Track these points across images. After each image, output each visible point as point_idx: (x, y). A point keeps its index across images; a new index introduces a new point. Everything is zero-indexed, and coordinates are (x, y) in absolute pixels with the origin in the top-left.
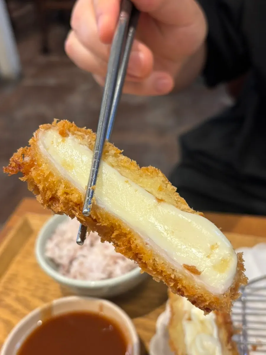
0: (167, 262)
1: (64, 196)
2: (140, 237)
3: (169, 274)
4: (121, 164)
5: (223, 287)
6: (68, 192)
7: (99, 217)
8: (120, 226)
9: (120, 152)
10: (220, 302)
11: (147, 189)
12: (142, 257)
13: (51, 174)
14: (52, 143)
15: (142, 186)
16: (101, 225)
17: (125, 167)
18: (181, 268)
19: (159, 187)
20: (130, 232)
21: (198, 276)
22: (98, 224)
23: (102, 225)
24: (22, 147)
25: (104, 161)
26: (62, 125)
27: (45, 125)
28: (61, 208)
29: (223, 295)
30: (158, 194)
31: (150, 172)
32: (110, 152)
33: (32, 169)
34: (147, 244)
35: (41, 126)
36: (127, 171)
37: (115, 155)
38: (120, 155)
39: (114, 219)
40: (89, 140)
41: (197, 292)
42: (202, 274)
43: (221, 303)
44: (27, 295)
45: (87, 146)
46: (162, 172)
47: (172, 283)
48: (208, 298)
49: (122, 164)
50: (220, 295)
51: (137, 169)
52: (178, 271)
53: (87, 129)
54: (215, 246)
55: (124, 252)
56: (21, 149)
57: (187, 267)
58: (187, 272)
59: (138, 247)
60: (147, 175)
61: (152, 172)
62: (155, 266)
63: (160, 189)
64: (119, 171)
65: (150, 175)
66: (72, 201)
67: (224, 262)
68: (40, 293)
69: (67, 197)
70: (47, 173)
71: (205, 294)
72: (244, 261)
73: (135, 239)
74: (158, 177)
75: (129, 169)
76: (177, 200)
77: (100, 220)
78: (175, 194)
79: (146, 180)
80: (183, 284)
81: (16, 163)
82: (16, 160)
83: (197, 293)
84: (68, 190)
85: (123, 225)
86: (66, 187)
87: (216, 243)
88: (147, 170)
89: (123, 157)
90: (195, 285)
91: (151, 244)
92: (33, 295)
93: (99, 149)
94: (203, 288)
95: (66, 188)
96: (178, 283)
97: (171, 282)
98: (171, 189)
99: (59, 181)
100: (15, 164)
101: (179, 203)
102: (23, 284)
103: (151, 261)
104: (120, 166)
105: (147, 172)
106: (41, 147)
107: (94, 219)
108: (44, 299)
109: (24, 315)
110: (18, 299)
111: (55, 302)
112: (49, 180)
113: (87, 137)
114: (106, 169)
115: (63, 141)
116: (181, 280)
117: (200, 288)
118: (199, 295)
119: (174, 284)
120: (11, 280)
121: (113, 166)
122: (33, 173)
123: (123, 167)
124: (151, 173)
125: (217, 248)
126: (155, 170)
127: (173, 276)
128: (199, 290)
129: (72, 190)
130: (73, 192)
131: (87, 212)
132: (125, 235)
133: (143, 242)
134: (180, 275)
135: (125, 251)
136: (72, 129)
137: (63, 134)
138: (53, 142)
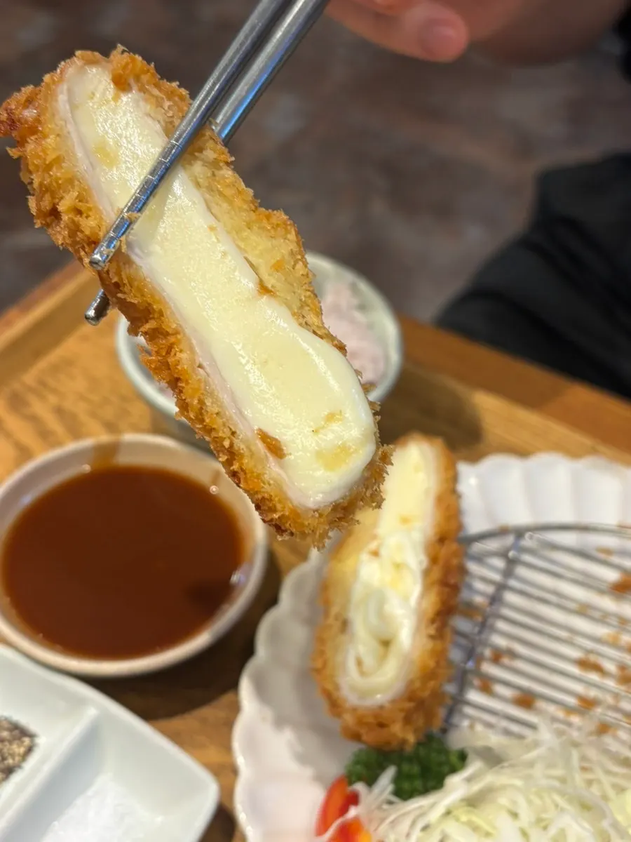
0: (227, 413)
1: (70, 216)
2: (192, 349)
3: (221, 437)
4: (217, 187)
5: (320, 497)
6: (83, 210)
7: (125, 282)
8: (161, 314)
9: (226, 160)
10: (299, 521)
11: (250, 258)
12: (183, 388)
13: (58, 161)
14: (92, 96)
15: (243, 247)
16: (125, 299)
17: (225, 196)
18: (249, 434)
19: (278, 261)
20: (176, 333)
21: (279, 460)
22: (120, 295)
23: (128, 300)
24: (34, 85)
25: (185, 168)
26: (123, 63)
27: (89, 53)
28: (64, 238)
29: (312, 512)
30: (269, 275)
31: (273, 224)
32: (204, 152)
33: (33, 138)
34: (200, 366)
35: (78, 53)
36: (225, 205)
37: (215, 165)
38: (225, 167)
39: (153, 296)
40: (170, 114)
41: (263, 487)
42: (287, 458)
43: (303, 525)
44: (80, 409)
45: (161, 126)
46: (298, 233)
47: (224, 456)
48: (279, 506)
49: (219, 186)
50: (308, 509)
51: (248, 209)
52: (240, 437)
53: (179, 86)
54: (337, 416)
55: (153, 366)
56: (31, 87)
57: (265, 437)
58: (260, 447)
59: (179, 367)
60: (263, 228)
61: (278, 225)
62: (201, 414)
63: (278, 267)
64: (206, 201)
65: (268, 230)
66: (82, 232)
67: (343, 450)
68: (109, 413)
69: (77, 218)
70: (51, 156)
71: (276, 496)
72: (392, 464)
73: (181, 351)
74: (285, 239)
75: (231, 203)
76: (305, 302)
77: (126, 290)
78: (304, 287)
79: (254, 237)
80: (242, 464)
81: (8, 114)
82: (11, 110)
83: (263, 490)
84: (81, 206)
85: (167, 313)
86: (81, 198)
87: (341, 412)
88: (268, 217)
89: (228, 173)
90: (265, 473)
91: (208, 369)
92: (93, 415)
93: (181, 140)
94: (279, 486)
95: (80, 201)
96: (235, 459)
97: (224, 454)
98: (301, 273)
99: (71, 181)
100: (6, 115)
101: (307, 308)
102: (79, 384)
103: (196, 402)
104: (212, 191)
105: (265, 221)
106: (62, 98)
107: (113, 281)
108: (111, 427)
109: (59, 444)
110: (59, 411)
111: (129, 437)
112: (51, 173)
113: (167, 104)
114: (180, 188)
115: (116, 98)
116: (242, 456)
117: (272, 482)
118: (266, 496)
119: (227, 459)
120: (55, 369)
121: (198, 185)
122: (30, 147)
123: (220, 193)
124: (273, 227)
125: (339, 420)
126: (285, 224)
127: (226, 444)
128: (266, 486)
129: (90, 209)
130: (90, 213)
131: (99, 261)
132: (166, 334)
133: (193, 361)
134: (242, 446)
135: (156, 366)
136: (145, 78)
137: (121, 84)
138: (93, 94)
